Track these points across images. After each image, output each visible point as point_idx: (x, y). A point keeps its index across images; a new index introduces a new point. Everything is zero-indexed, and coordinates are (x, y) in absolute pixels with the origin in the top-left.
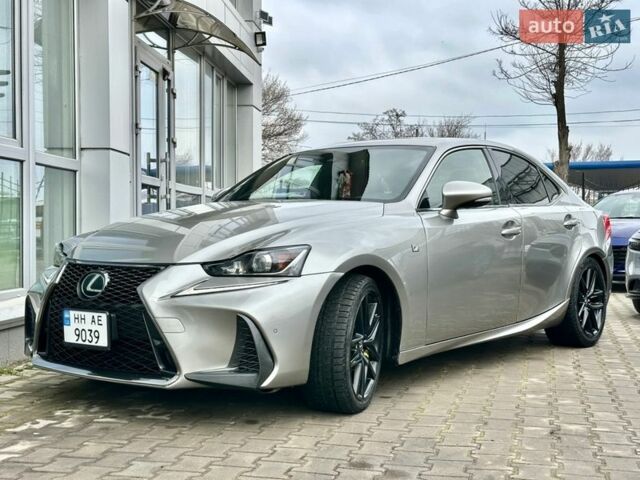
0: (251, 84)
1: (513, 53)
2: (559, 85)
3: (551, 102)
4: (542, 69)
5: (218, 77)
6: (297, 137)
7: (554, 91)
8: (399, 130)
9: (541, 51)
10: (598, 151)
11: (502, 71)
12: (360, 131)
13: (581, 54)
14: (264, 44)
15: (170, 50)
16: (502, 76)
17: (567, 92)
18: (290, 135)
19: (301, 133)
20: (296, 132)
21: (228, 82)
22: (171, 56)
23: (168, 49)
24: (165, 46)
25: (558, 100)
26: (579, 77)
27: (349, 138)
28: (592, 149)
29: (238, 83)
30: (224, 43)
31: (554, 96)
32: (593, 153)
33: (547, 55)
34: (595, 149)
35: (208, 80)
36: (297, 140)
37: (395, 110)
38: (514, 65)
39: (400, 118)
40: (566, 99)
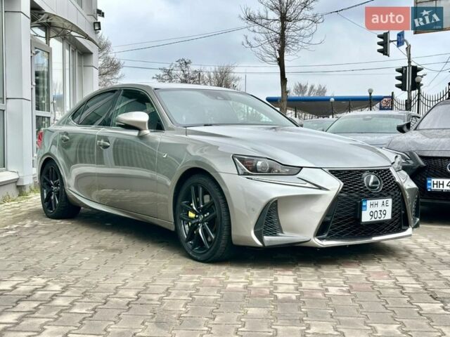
0: (92, 53)
1: (254, 31)
2: (281, 52)
3: (277, 63)
4: (271, 42)
5: (72, 51)
6: (117, 76)
7: (278, 56)
8: (187, 73)
9: (270, 31)
10: (317, 89)
11: (248, 43)
12: (161, 73)
13: (294, 34)
14: (100, 29)
15: (48, 38)
16: (248, 45)
17: (286, 58)
18: (112, 75)
19: (120, 74)
20: (116, 73)
21: (78, 53)
22: (48, 43)
23: (46, 37)
24: (44, 36)
25: (281, 62)
26: (294, 48)
27: (153, 78)
28: (314, 88)
29: (84, 54)
30: (79, 35)
31: (278, 59)
32: (314, 91)
33: (273, 34)
34: (316, 87)
35: (67, 52)
36: (117, 79)
37: (183, 60)
38: (255, 39)
39: (188, 65)
40: (285, 61)
